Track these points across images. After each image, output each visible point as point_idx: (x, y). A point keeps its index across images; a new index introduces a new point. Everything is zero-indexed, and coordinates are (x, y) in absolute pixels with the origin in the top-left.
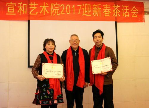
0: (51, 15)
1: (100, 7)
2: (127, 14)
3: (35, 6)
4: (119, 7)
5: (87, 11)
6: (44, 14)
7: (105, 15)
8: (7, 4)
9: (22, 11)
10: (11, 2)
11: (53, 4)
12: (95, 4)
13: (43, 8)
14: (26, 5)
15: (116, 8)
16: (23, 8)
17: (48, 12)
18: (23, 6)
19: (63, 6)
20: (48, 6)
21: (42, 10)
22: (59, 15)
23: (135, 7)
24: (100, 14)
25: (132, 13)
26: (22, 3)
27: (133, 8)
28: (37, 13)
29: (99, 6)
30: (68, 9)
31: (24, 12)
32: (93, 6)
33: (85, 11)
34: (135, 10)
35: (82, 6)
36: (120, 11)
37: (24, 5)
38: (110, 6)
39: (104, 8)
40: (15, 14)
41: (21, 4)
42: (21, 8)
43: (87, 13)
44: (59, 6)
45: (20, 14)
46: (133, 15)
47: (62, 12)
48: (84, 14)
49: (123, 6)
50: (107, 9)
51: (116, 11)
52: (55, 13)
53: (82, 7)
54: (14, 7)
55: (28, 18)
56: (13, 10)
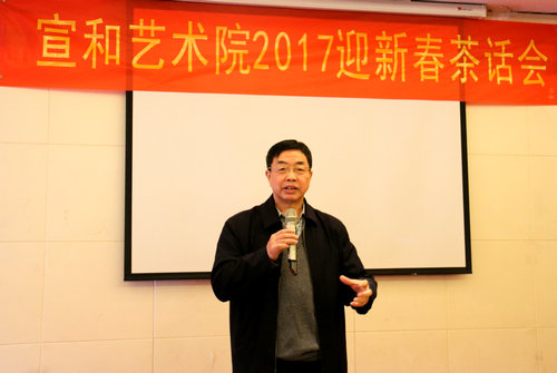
0: (217, 73)
1: (402, 43)
2: (504, 72)
3: (153, 35)
4: (476, 43)
5: (353, 61)
6: (190, 69)
7: (423, 77)
8: (40, 22)
9: (102, 52)
10: (56, 16)
11: (225, 29)
12: (384, 33)
13: (185, 45)
14: (118, 28)
15: (464, 51)
16: (107, 41)
17: (204, 61)
18: (107, 33)
19: (261, 38)
20: (205, 38)
21: (183, 51)
22: (247, 72)
23: (535, 44)
24: (403, 70)
25: (523, 67)
26: (100, 21)
27: (529, 49)
28: (162, 62)
29: (399, 39)
30: (283, 52)
31: (108, 57)
32: (378, 38)
33: (345, 60)
34: (537, 55)
35: (336, 38)
36: (477, 62)
37: (108, 28)
38: (440, 41)
39: (419, 47)
40: (73, 65)
41: (98, 25)
42: (98, 40)
43: (352, 68)
44: (248, 38)
45: (94, 66)
46: (528, 77)
47: (259, 60)
48: (342, 70)
49: (490, 42)
50: (430, 51)
51: (465, 59)
52: (234, 63)
53: (337, 42)
54: (70, 35)
55: (125, 82)
56: (66, 47)
